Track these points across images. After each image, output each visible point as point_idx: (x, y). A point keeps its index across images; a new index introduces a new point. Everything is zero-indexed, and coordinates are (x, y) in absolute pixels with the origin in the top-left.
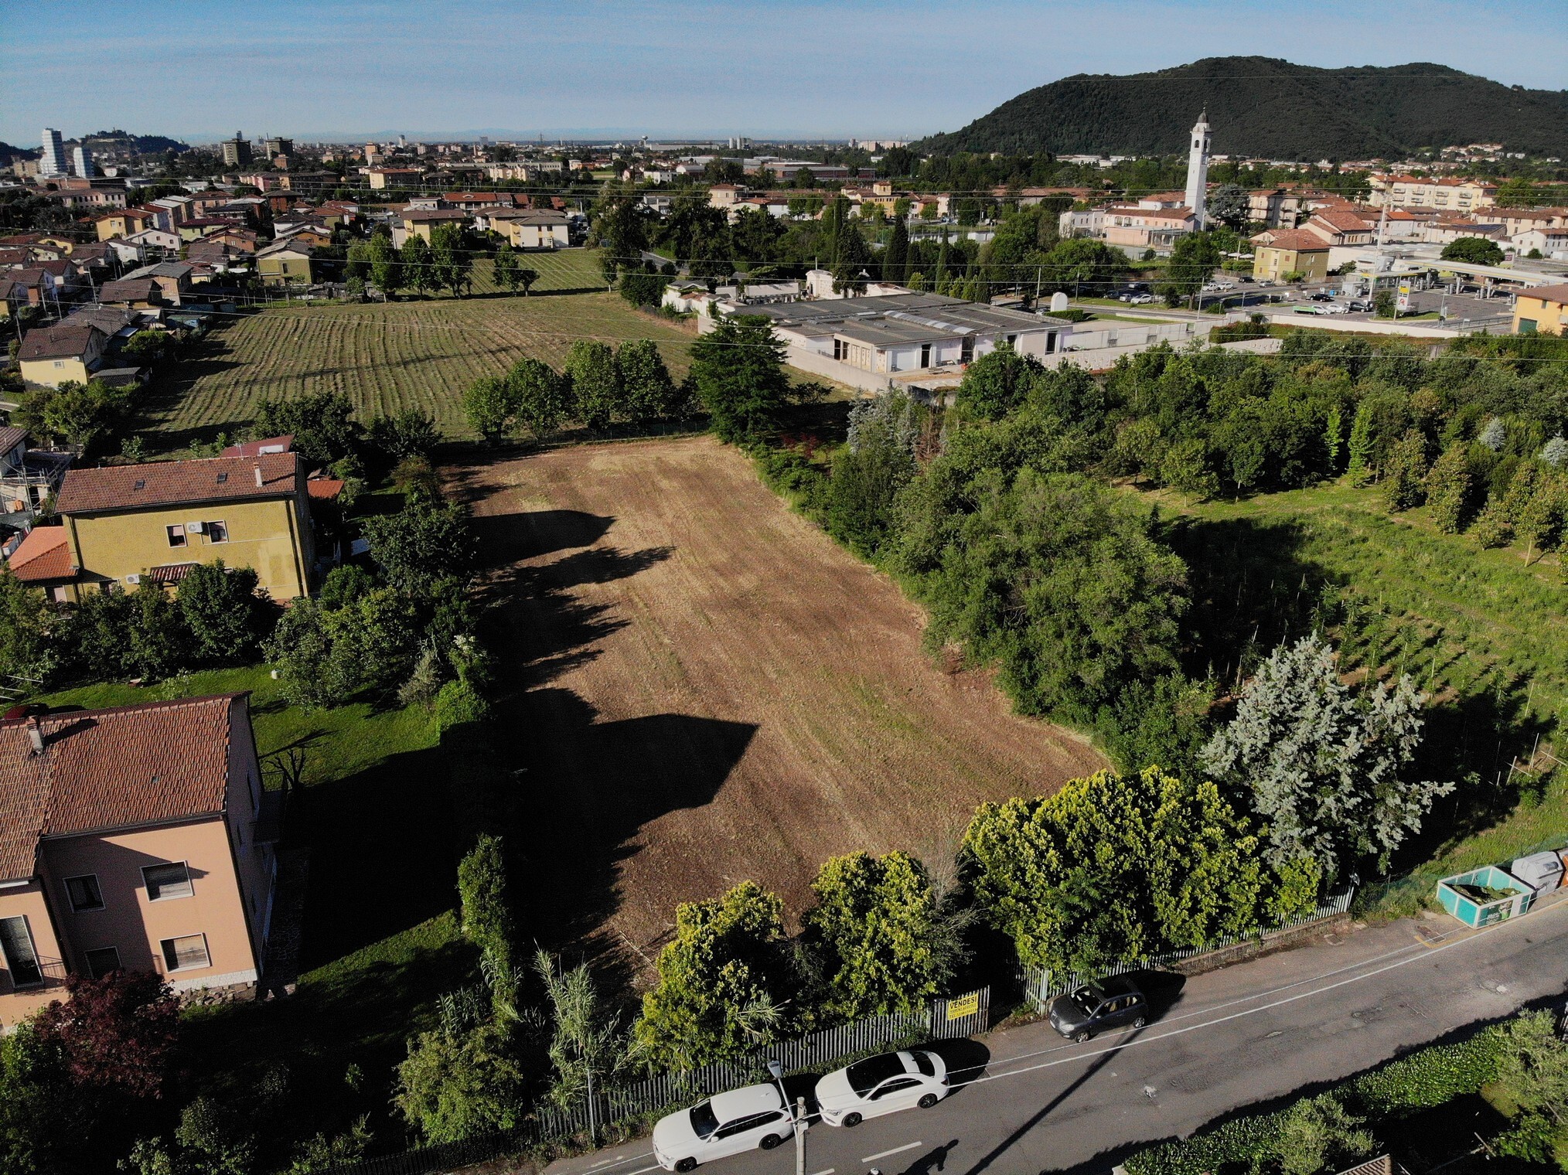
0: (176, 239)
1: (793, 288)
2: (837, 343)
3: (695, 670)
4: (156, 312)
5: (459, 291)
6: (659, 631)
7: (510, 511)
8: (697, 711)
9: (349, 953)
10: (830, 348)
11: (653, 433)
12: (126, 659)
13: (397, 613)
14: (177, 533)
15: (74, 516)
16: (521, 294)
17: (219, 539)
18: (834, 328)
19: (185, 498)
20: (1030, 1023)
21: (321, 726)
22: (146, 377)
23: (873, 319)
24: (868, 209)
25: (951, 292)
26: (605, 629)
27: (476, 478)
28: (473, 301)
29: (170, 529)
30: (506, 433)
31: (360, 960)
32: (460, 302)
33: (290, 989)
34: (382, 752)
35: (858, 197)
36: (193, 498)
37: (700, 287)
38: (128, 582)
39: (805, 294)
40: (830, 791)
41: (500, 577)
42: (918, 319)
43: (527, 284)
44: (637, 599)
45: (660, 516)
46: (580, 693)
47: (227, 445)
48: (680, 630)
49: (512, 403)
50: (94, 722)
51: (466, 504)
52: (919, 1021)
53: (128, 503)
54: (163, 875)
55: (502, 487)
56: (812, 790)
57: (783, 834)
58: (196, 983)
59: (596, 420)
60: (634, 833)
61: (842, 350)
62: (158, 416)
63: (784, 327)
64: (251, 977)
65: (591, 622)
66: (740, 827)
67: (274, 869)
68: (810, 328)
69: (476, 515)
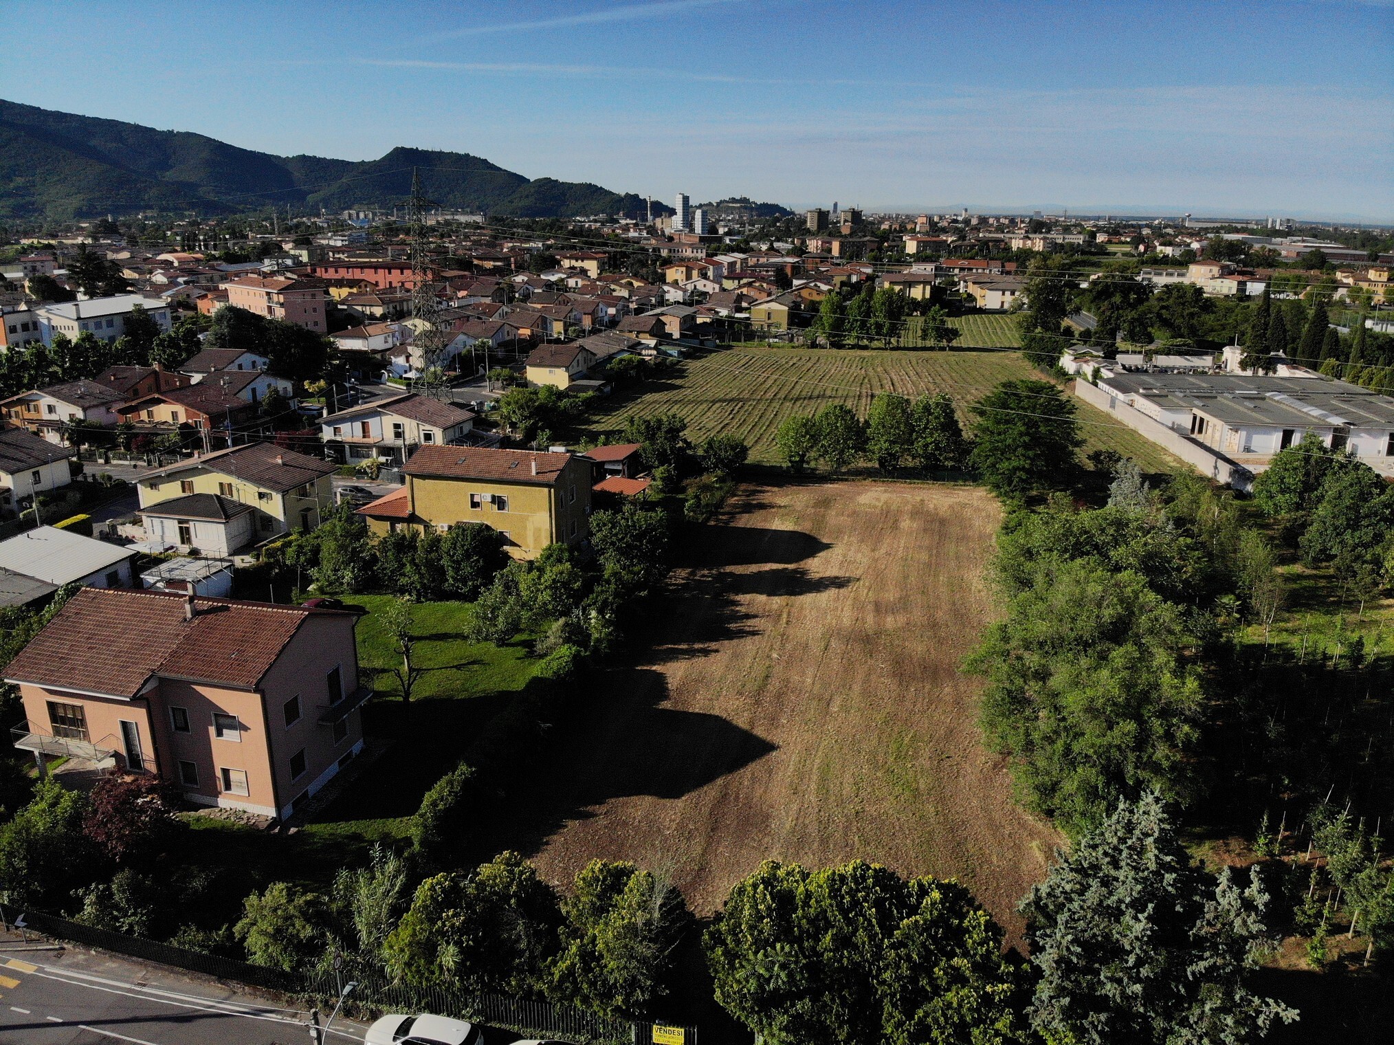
0: (717, 287)
1: (1206, 362)
2: (1195, 418)
3: (774, 685)
4: (652, 342)
5: (890, 343)
6: (777, 645)
7: (760, 525)
8: (742, 722)
9: (347, 820)
10: (1185, 421)
11: (936, 479)
12: (403, 581)
13: (565, 585)
14: (476, 499)
15: (413, 476)
16: (943, 349)
17: (503, 509)
18: (1197, 402)
19: (480, 476)
21: (485, 657)
22: (608, 389)
23: (1250, 398)
24: (1355, 292)
25: (1361, 381)
26: (741, 634)
27: (761, 496)
28: (898, 352)
29: (472, 496)
30: (808, 463)
31: (345, 828)
32: (887, 353)
33: (293, 830)
34: (504, 687)
35: (1350, 281)
36: (488, 476)
37: (1095, 353)
38: (441, 527)
39: (1219, 367)
40: (784, 821)
41: (703, 576)
42: (1298, 404)
43: (950, 341)
44: (785, 616)
45: (873, 550)
46: (670, 680)
47: (605, 444)
48: (795, 649)
49: (815, 439)
50: (227, 609)
51: (732, 515)
52: (625, 1032)
53: (447, 472)
54: (225, 722)
55: (771, 506)
56: (768, 816)
57: (709, 844)
58: (240, 806)
59: (882, 461)
60: (601, 802)
61: (1198, 425)
62: (597, 418)
63: (1146, 396)
64: (271, 812)
65: (733, 626)
66: (681, 827)
67: (357, 747)
68: (1176, 400)
69: (732, 525)
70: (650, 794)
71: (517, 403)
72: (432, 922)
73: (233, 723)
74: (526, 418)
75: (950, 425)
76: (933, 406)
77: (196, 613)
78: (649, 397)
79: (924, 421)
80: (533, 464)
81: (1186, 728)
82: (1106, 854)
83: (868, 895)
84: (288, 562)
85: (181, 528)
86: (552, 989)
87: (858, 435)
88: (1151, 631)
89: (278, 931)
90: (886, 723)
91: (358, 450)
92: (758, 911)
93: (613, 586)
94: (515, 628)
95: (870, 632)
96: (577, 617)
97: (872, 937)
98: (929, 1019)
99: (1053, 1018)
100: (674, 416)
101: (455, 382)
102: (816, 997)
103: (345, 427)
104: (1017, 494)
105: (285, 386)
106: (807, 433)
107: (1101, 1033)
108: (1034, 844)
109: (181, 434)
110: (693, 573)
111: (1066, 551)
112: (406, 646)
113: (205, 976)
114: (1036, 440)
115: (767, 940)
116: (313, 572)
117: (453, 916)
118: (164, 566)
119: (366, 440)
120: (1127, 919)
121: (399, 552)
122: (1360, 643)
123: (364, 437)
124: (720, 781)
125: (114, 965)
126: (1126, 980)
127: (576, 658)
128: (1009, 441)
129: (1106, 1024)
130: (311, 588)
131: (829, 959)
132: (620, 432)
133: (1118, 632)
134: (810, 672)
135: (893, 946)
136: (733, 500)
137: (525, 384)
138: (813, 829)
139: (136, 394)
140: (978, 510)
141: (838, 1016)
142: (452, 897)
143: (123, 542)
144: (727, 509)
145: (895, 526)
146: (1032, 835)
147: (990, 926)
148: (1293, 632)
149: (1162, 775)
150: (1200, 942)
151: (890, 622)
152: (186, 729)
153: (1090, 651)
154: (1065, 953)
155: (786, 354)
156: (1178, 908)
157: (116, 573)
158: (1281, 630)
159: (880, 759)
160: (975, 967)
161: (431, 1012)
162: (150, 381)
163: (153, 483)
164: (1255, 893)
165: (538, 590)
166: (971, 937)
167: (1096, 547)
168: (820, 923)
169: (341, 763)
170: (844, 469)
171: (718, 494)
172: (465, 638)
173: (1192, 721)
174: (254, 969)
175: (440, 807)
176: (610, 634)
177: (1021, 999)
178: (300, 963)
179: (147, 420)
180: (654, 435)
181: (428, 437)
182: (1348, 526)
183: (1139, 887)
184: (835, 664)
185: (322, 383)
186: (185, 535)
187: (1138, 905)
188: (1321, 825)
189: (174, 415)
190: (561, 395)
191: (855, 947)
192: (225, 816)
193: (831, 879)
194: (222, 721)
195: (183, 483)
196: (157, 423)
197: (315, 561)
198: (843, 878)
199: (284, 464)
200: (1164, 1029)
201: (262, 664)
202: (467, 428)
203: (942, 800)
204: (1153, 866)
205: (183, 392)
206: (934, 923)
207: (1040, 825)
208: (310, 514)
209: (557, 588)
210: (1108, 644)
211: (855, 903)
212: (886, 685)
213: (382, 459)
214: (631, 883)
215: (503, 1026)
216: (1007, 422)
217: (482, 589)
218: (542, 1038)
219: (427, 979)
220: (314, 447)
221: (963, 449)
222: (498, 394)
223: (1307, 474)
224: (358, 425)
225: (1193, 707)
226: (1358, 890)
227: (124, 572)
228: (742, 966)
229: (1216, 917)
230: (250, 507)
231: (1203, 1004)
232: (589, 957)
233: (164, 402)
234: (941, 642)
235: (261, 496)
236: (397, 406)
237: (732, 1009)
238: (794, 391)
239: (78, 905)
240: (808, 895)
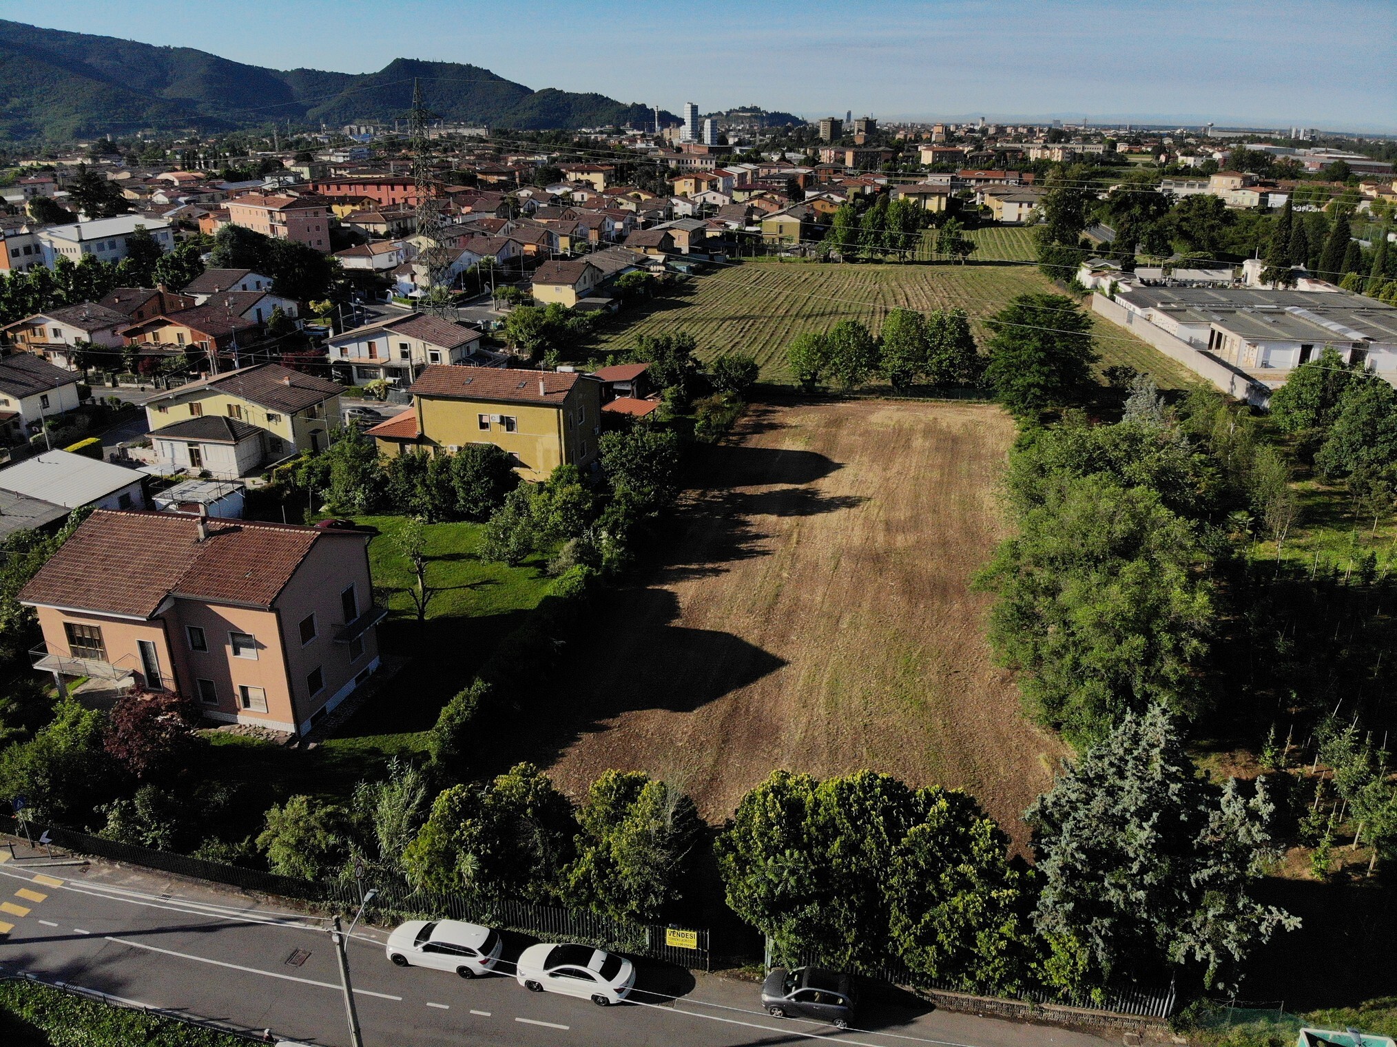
0: (727, 199)
1: (1226, 275)
2: (1213, 332)
3: (784, 603)
4: (660, 258)
5: (904, 256)
6: (787, 565)
7: (771, 446)
8: (752, 639)
9: (365, 735)
10: (1203, 336)
11: (949, 396)
13: (576, 505)
14: (485, 420)
15: (421, 396)
16: (959, 263)
17: (512, 430)
18: (1216, 317)
19: (490, 396)
20: (753, 981)
21: (498, 577)
22: (615, 307)
23: (1270, 313)
24: (1375, 205)
25: (1381, 295)
26: (752, 554)
27: (771, 416)
28: (913, 266)
29: (481, 417)
30: (820, 381)
31: (364, 743)
32: (902, 267)
33: (312, 746)
34: (517, 605)
35: (1376, 193)
36: (496, 397)
37: (1113, 267)
38: (451, 448)
39: (1239, 281)
40: (793, 733)
41: (714, 497)
42: (1317, 319)
43: (965, 254)
44: (795, 536)
45: (884, 470)
46: (681, 599)
47: (613, 364)
48: (805, 569)
49: (826, 357)
50: (239, 529)
51: (743, 436)
52: (640, 935)
53: (458, 393)
54: (242, 640)
55: (782, 426)
56: (778, 729)
57: (720, 755)
58: (259, 722)
59: (895, 379)
60: (614, 715)
61: (1216, 340)
62: (604, 337)
63: (1164, 311)
64: (291, 729)
65: (743, 546)
66: (693, 738)
67: (373, 665)
68: (1193, 315)
69: (743, 445)
70: (662, 708)
71: (523, 321)
72: (450, 831)
73: (250, 642)
74: (533, 337)
75: (965, 341)
76: (948, 321)
77: (209, 534)
78: (657, 315)
79: (939, 337)
80: (541, 384)
81: (1195, 642)
82: (1111, 764)
83: (875, 803)
84: (299, 484)
85: (191, 451)
86: (568, 895)
87: (871, 352)
88: (1162, 547)
89: (300, 841)
90: (896, 639)
91: (365, 371)
92: (768, 819)
93: (623, 507)
94: (527, 548)
95: (881, 551)
96: (588, 537)
97: (880, 844)
98: (936, 923)
99: (1058, 923)
100: (683, 335)
101: (461, 301)
102: (824, 901)
103: (351, 348)
104: (1031, 411)
105: (289, 306)
106: (819, 350)
107: (1104, 938)
108: (1042, 756)
109: (188, 356)
110: (703, 494)
111: (1078, 467)
112: (419, 566)
113: (229, 887)
114: (1051, 356)
115: (777, 847)
116: (324, 493)
117: (471, 825)
118: (175, 489)
119: (373, 361)
120: (1132, 827)
121: (409, 474)
122: (1372, 560)
123: (371, 357)
124: (730, 696)
125: (140, 878)
126: (1129, 886)
127: (588, 577)
128: (1024, 357)
129: (1110, 929)
130: (323, 509)
131: (838, 865)
132: (628, 351)
133: (1128, 547)
134: (820, 590)
135: (901, 853)
136: (744, 420)
137: (532, 303)
138: (822, 740)
139: (141, 316)
140: (991, 427)
141: (846, 920)
142: (470, 807)
143: (135, 464)
144: (737, 430)
145: (907, 446)
146: (1039, 746)
147: (996, 834)
148: (1305, 548)
149: (1170, 688)
150: (1204, 851)
151: (900, 541)
152: (203, 648)
153: (1100, 567)
154: (1070, 860)
155: (798, 269)
156: (1183, 817)
157: (127, 496)
158: (1293, 547)
159: (889, 673)
160: (981, 873)
161: (451, 918)
162: (155, 302)
163: (162, 406)
164: (1260, 803)
165: (549, 511)
166: (977, 845)
167: (1109, 462)
168: (829, 830)
169: (357, 680)
170: (856, 388)
171: (728, 415)
172: (478, 558)
173: (1202, 637)
174: (278, 879)
175: (457, 721)
176: (622, 554)
177: (1025, 905)
178: (322, 872)
179: (153, 342)
180: (663, 353)
181: (435, 357)
182: (1365, 442)
183: (1144, 797)
184: (846, 583)
185: (327, 303)
186: (195, 458)
187: (1142, 815)
188: (1328, 738)
189: (180, 337)
190: (568, 313)
191: (863, 854)
192: (245, 732)
193: (840, 788)
194: (238, 639)
195: (191, 405)
196: (164, 345)
197: (325, 483)
198: (851, 787)
199: (292, 385)
200: (1167, 935)
201: (276, 584)
202: (474, 347)
203: (949, 713)
204: (1158, 776)
205: (187, 314)
206: (941, 831)
207: (1047, 738)
208: (319, 436)
209: (567, 509)
210: (1118, 560)
211: (863, 811)
212: (896, 602)
213: (390, 380)
214: (644, 792)
215: (521, 931)
216: (1022, 338)
217: (493, 511)
218: (559, 941)
219: (446, 886)
220: (321, 367)
221: (977, 365)
222: (504, 312)
223: (1325, 390)
224: (364, 346)
225: (1203, 622)
226: (1363, 803)
227: (136, 494)
228: (753, 872)
229: (1221, 827)
230: (259, 429)
231: (1206, 911)
232: (604, 864)
233: (170, 323)
234: (951, 559)
235: (270, 417)
236: (402, 326)
237: (744, 913)
238: (806, 308)
239: (101, 821)
240: (817, 803)
